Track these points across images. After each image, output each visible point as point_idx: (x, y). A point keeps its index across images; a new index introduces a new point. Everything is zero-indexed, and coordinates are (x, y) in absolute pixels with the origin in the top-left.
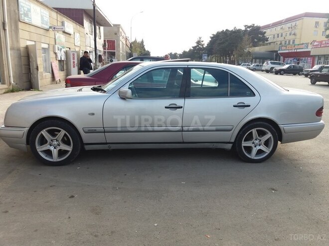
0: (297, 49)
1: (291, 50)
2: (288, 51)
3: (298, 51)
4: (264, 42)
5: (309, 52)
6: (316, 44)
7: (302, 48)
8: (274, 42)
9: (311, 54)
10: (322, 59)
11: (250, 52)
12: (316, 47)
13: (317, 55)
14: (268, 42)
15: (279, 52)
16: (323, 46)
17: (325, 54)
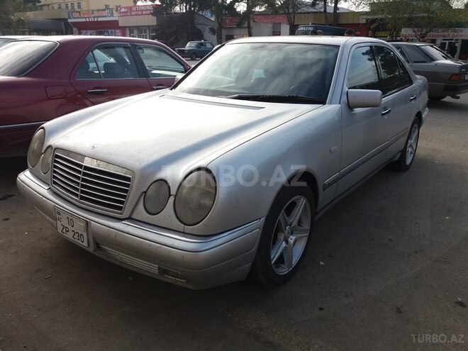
0: (98, 17)
1: (89, 18)
2: (83, 20)
3: (100, 19)
4: (35, 4)
5: (117, 22)
6: (123, 10)
7: (104, 17)
8: (48, 5)
9: (120, 25)
10: (136, 32)
11: (23, 21)
12: (124, 14)
13: (127, 27)
14: (40, 4)
15: (69, 21)
16: (133, 13)
17: (139, 25)
